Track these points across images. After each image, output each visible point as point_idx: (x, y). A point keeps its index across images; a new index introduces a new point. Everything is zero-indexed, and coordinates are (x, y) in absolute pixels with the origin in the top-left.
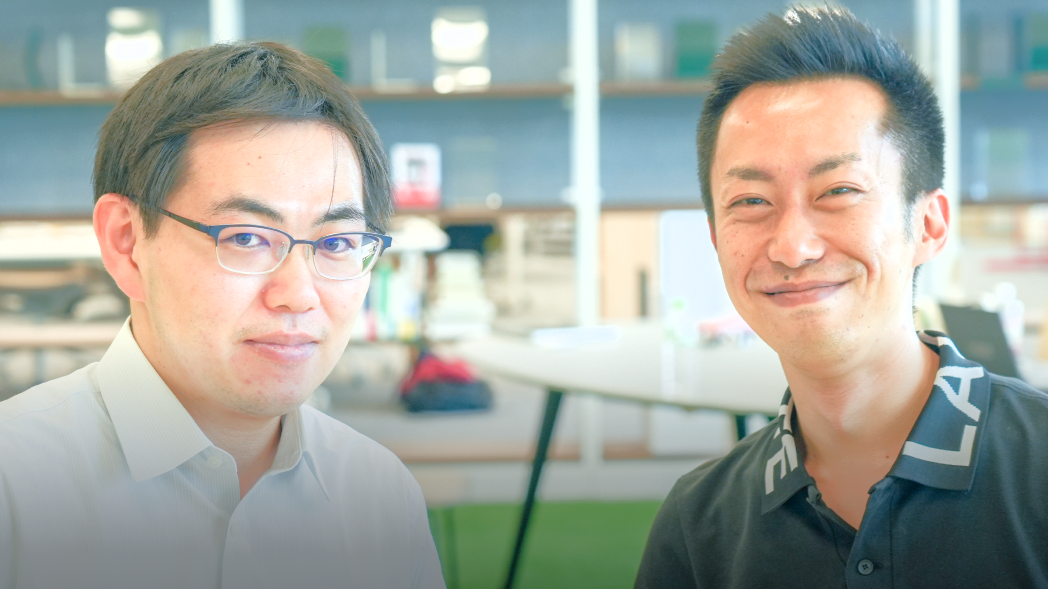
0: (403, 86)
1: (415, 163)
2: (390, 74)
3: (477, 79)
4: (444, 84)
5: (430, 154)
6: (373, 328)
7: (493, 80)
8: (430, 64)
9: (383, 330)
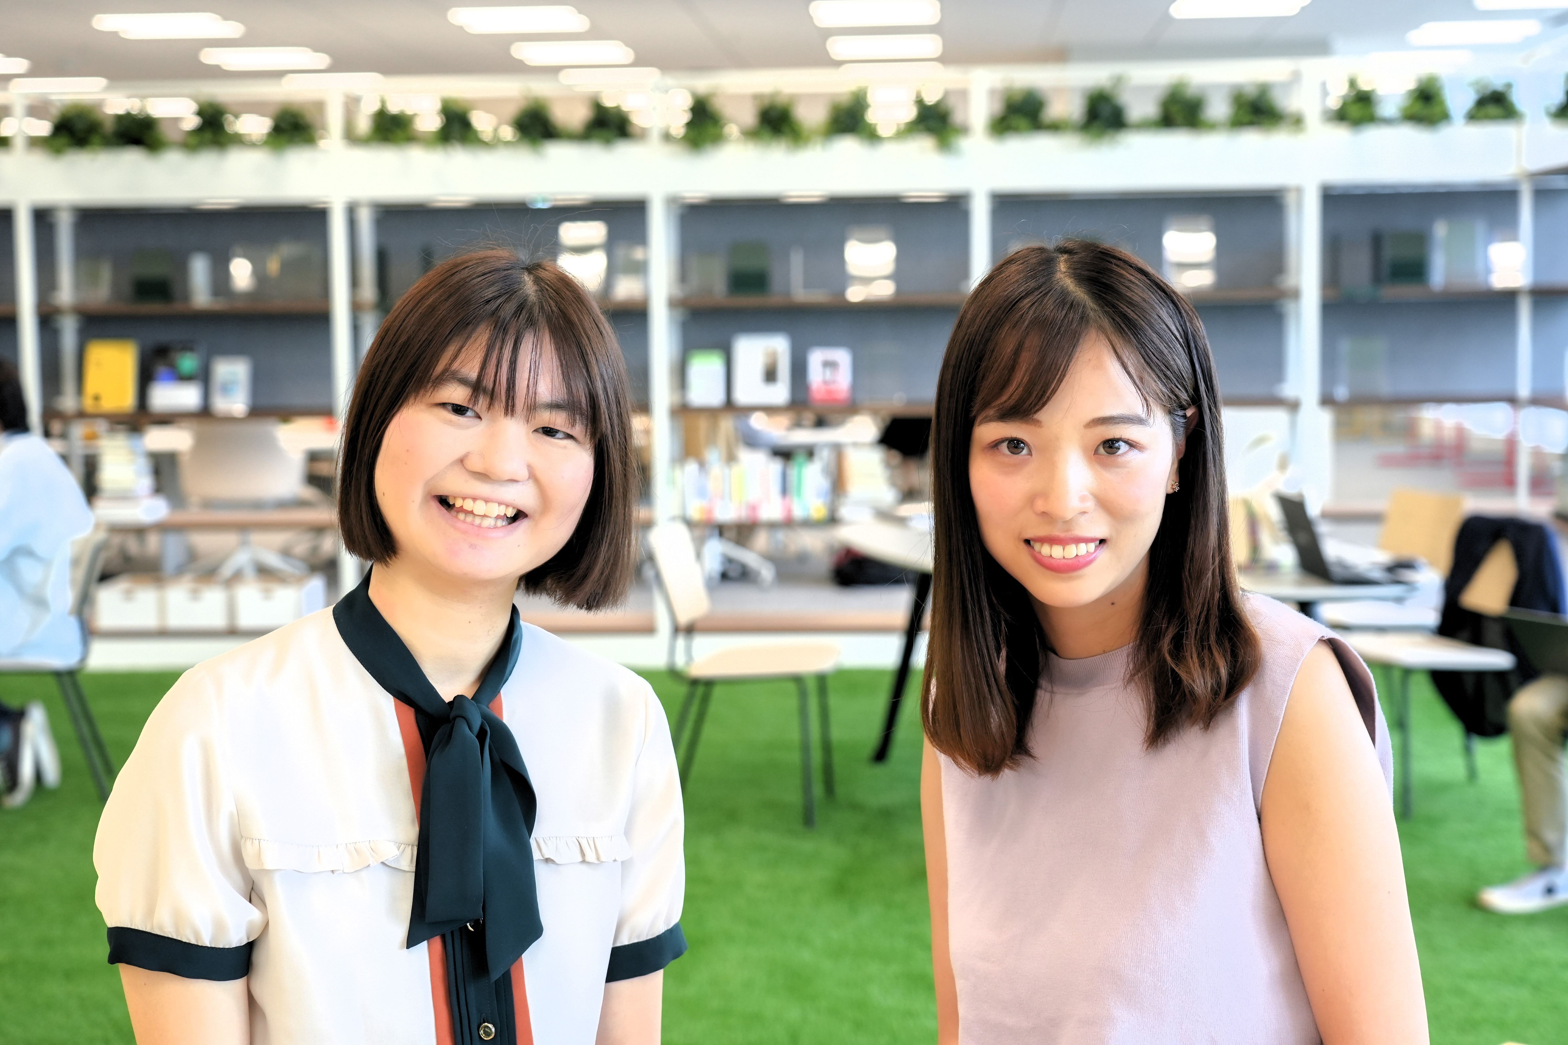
0: (818, 296)
1: (829, 365)
2: (807, 285)
3: (884, 290)
4: (855, 294)
5: (842, 357)
6: (789, 511)
7: (898, 291)
8: (844, 278)
9: (798, 513)
